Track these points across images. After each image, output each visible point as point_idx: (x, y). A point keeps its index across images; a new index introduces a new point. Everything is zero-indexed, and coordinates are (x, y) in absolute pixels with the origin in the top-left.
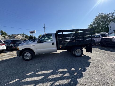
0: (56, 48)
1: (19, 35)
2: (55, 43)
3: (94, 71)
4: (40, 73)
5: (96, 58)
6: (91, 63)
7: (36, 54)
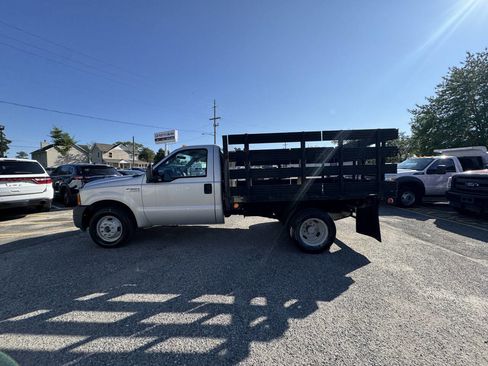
0: (219, 208)
1: (118, 148)
2: (217, 187)
3: (344, 323)
4: (127, 298)
5: (393, 267)
6: (351, 287)
7: (140, 224)
